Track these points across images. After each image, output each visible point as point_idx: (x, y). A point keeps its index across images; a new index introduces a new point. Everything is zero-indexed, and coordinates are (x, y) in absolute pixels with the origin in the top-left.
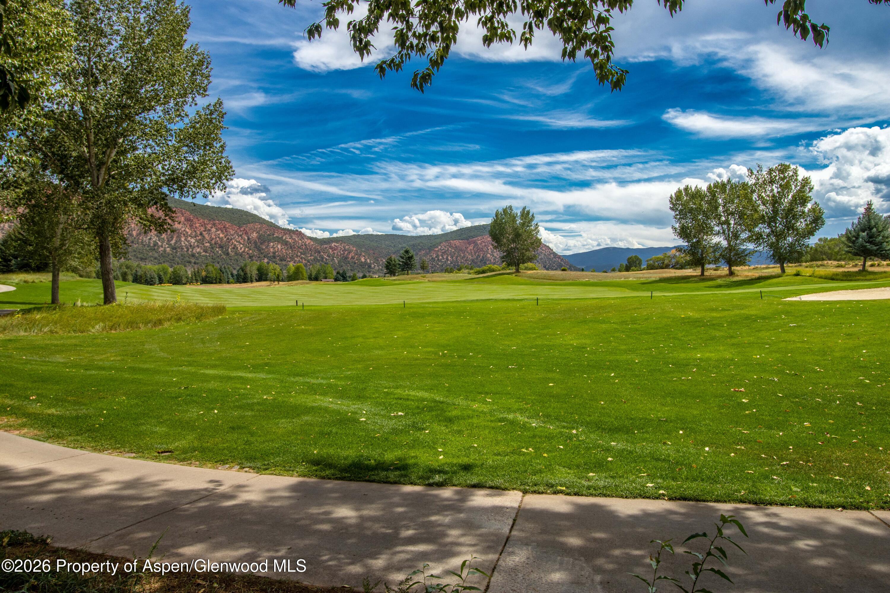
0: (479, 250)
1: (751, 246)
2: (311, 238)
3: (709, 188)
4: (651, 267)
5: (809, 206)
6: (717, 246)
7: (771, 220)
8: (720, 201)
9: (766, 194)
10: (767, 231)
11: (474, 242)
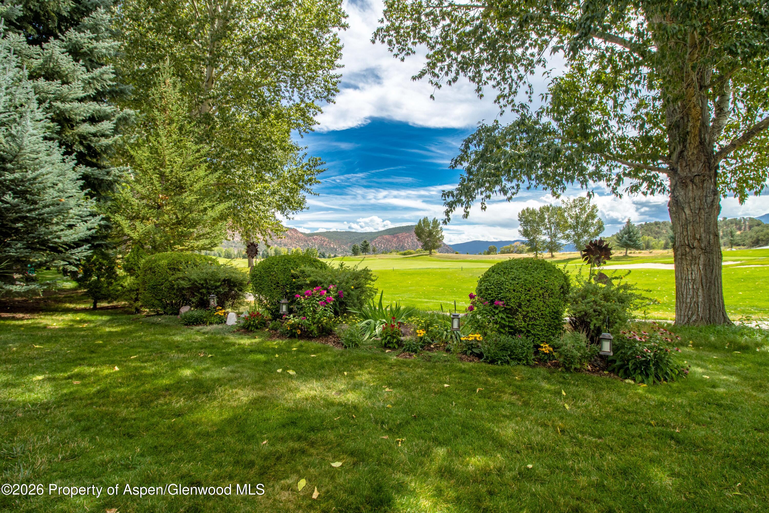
0: (400, 241)
1: (563, 242)
2: (302, 233)
3: (540, 209)
4: (503, 252)
5: (596, 220)
6: (544, 242)
7: (574, 228)
8: (546, 216)
9: (573, 213)
10: (573, 233)
11: (397, 237)
